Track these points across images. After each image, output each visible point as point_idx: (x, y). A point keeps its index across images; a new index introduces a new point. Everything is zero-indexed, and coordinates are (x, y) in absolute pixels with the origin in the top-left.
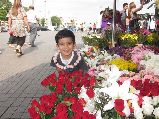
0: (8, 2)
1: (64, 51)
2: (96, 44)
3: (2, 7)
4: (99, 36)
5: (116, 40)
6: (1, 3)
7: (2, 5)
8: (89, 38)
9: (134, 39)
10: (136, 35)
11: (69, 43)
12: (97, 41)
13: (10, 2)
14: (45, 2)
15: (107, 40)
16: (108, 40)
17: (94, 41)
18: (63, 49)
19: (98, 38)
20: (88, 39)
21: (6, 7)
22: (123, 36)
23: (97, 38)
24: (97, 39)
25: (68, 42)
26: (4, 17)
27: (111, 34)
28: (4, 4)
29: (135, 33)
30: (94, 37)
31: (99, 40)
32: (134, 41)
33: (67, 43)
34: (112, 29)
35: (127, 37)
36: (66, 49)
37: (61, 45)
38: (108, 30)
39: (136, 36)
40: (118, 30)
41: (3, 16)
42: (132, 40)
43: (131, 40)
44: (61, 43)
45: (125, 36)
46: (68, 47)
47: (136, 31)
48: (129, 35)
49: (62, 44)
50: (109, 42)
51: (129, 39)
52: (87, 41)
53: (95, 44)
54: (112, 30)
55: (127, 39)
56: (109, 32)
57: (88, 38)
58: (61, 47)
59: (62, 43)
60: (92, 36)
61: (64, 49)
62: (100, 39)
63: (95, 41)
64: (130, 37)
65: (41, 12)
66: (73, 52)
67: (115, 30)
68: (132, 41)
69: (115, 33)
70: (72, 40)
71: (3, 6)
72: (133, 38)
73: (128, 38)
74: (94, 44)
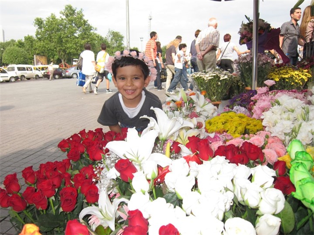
0: (85, 25)
1: (125, 90)
2: (219, 90)
3: (75, 35)
4: (225, 75)
5: (260, 82)
6: (73, 27)
7: (75, 30)
8: (205, 78)
9: (302, 78)
10: (306, 71)
11: (136, 76)
12: (221, 84)
13: (89, 25)
14: (150, 19)
15: (244, 84)
16: (245, 82)
17: (215, 86)
18: (123, 86)
19: (223, 79)
20: (202, 81)
21: (81, 34)
22: (278, 74)
23: (221, 79)
24: (220, 81)
25: (134, 74)
26: (77, 51)
27: (250, 69)
28: (79, 28)
29: (306, 65)
30: (214, 76)
31: (224, 82)
32: (301, 83)
33: (132, 76)
34: (252, 59)
35: (284, 76)
36: (130, 88)
37: (120, 79)
38: (244, 61)
39: (307, 74)
40: (265, 61)
41: (76, 49)
42: (297, 81)
43: (294, 82)
44: (121, 75)
45: (281, 74)
46: (132, 85)
47: (306, 63)
48: (289, 71)
49: (122, 78)
50: (247, 86)
51: (290, 80)
52: (202, 86)
53: (217, 91)
54: (251, 62)
55: (284, 79)
56: (247, 65)
57: (203, 79)
58: (121, 83)
59: (123, 75)
60: (211, 75)
61: (126, 88)
62: (227, 81)
63: (218, 86)
64: (293, 75)
65: (142, 39)
66: (143, 93)
67: (258, 62)
68: (296, 83)
69: (258, 68)
70: (142, 71)
71: (77, 31)
72: (299, 76)
73: (286, 76)
74: (215, 91)
